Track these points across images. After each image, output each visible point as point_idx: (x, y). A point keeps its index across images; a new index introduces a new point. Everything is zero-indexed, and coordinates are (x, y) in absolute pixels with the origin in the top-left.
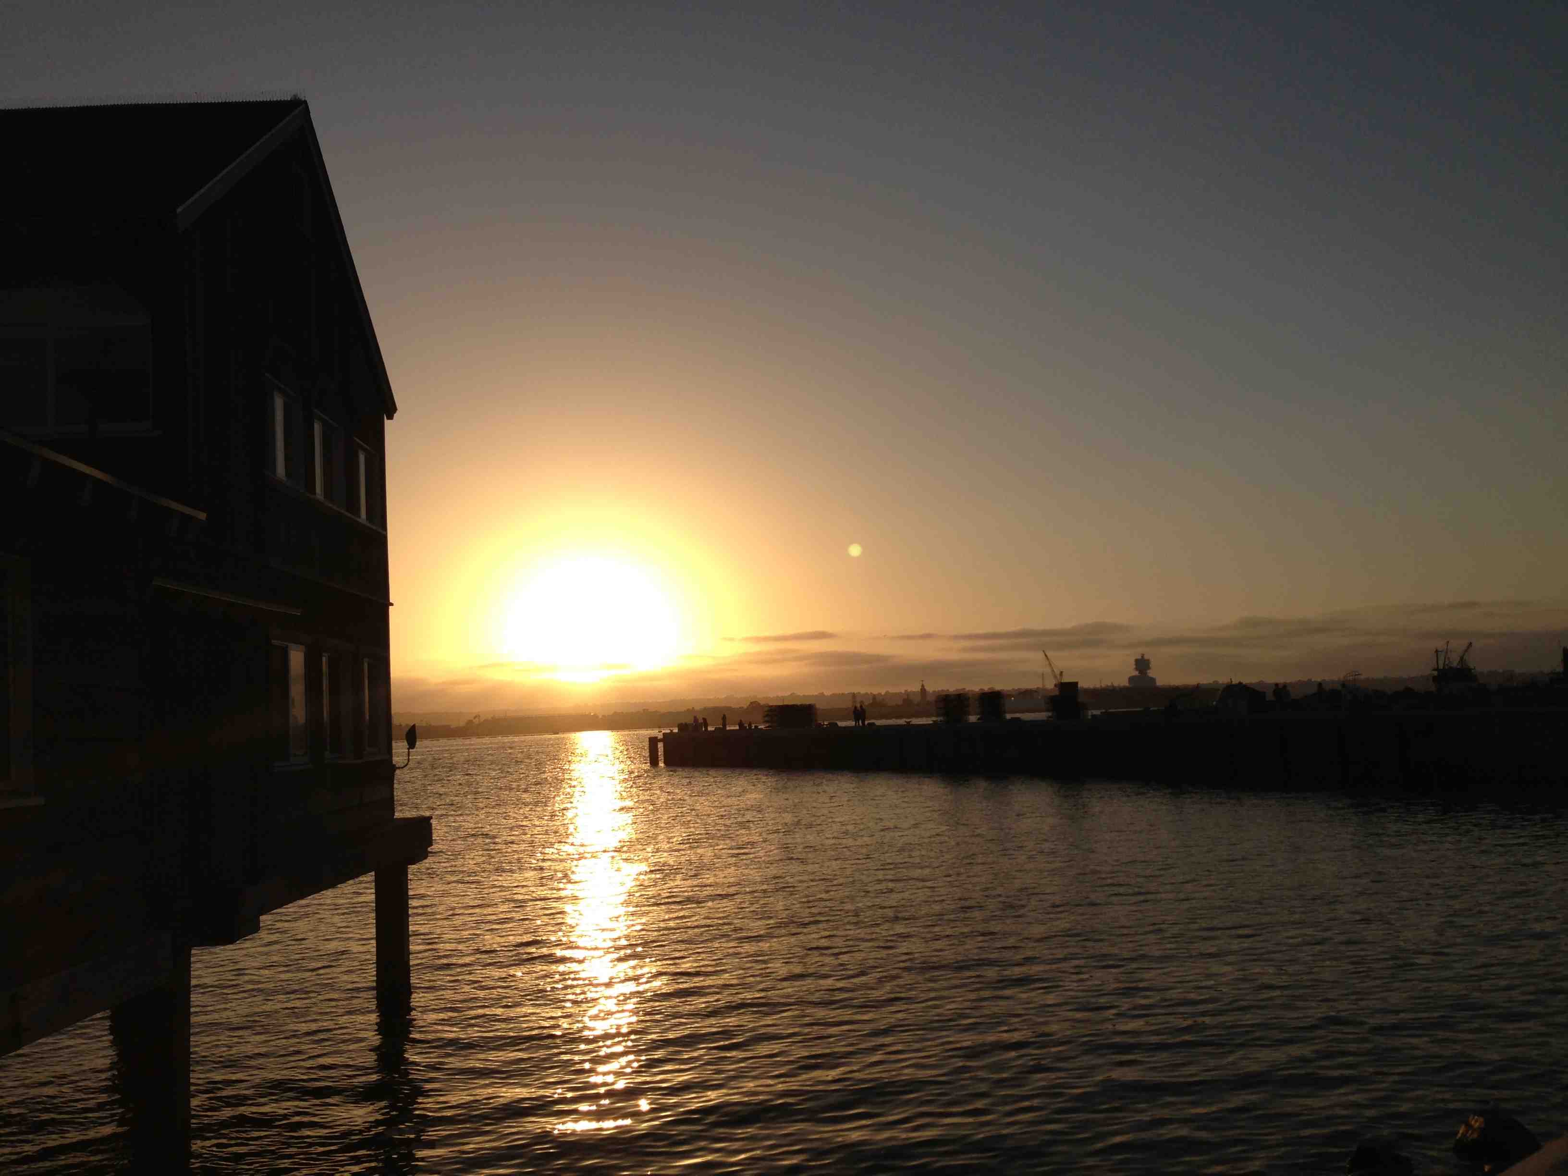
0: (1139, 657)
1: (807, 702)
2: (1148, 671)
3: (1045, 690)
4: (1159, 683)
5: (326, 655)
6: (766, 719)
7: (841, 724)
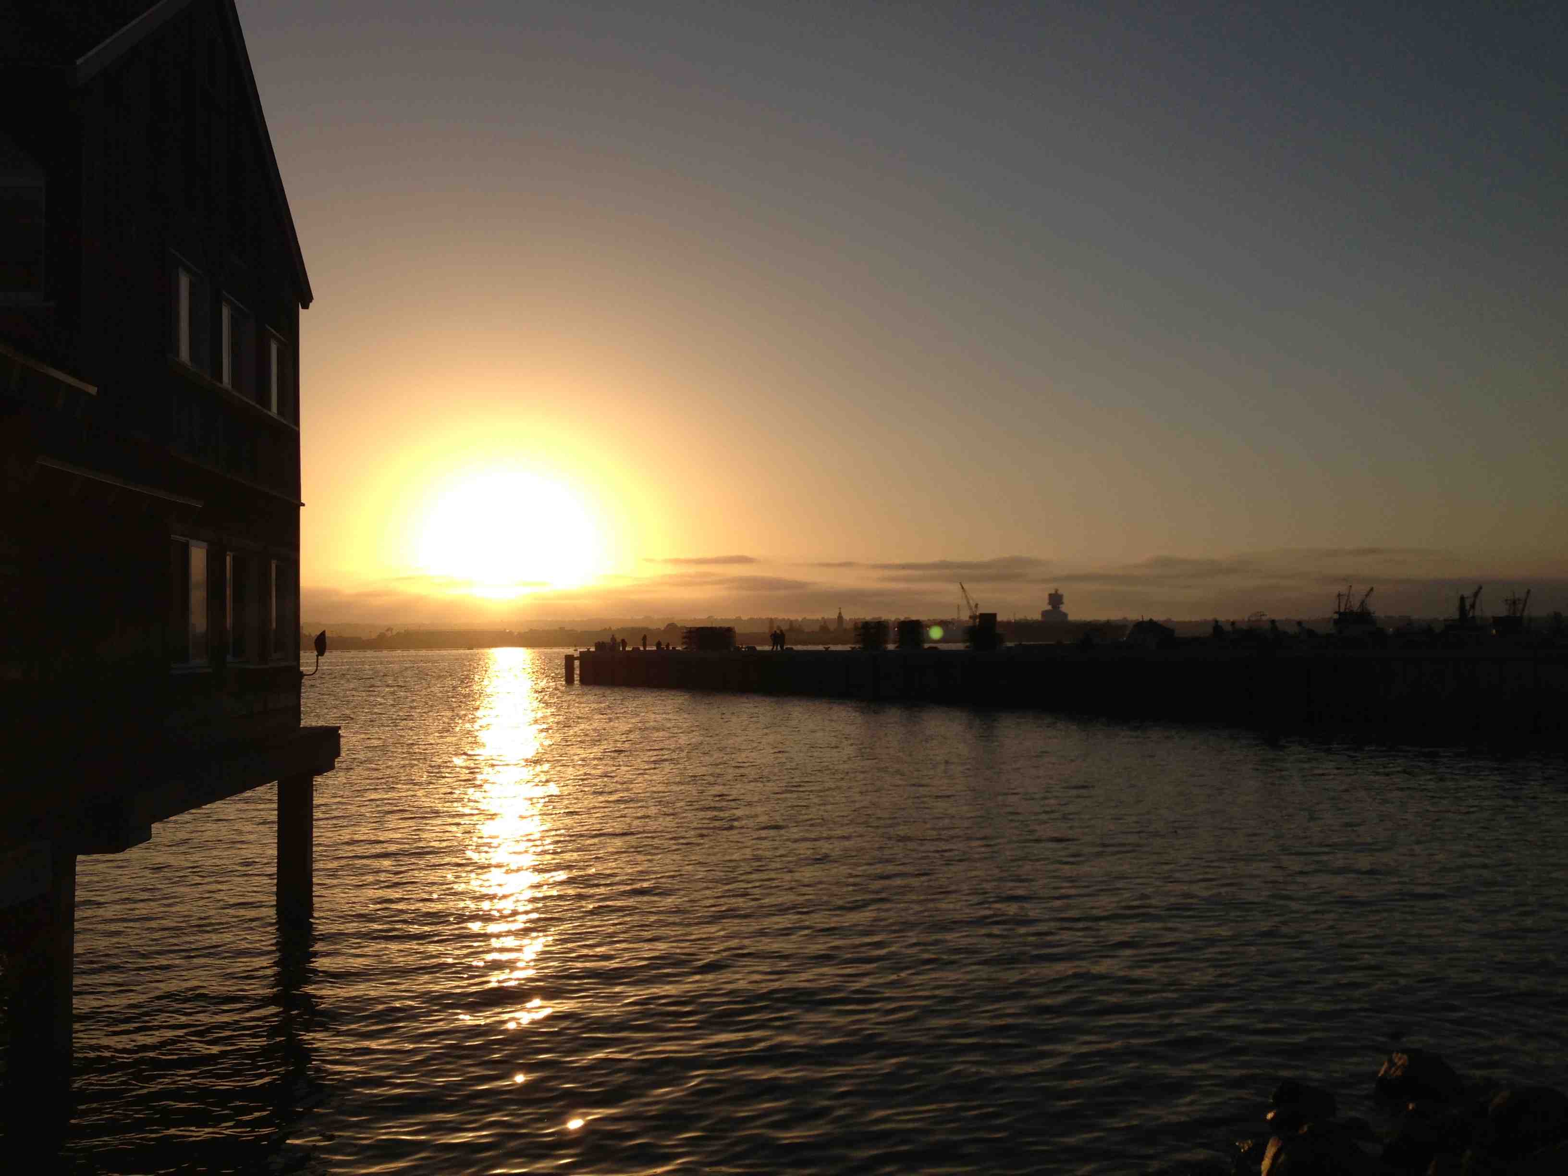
0: (1053, 592)
1: (726, 625)
2: (1061, 606)
3: (959, 621)
4: (1072, 617)
5: (232, 554)
6: (684, 640)
7: (759, 648)
